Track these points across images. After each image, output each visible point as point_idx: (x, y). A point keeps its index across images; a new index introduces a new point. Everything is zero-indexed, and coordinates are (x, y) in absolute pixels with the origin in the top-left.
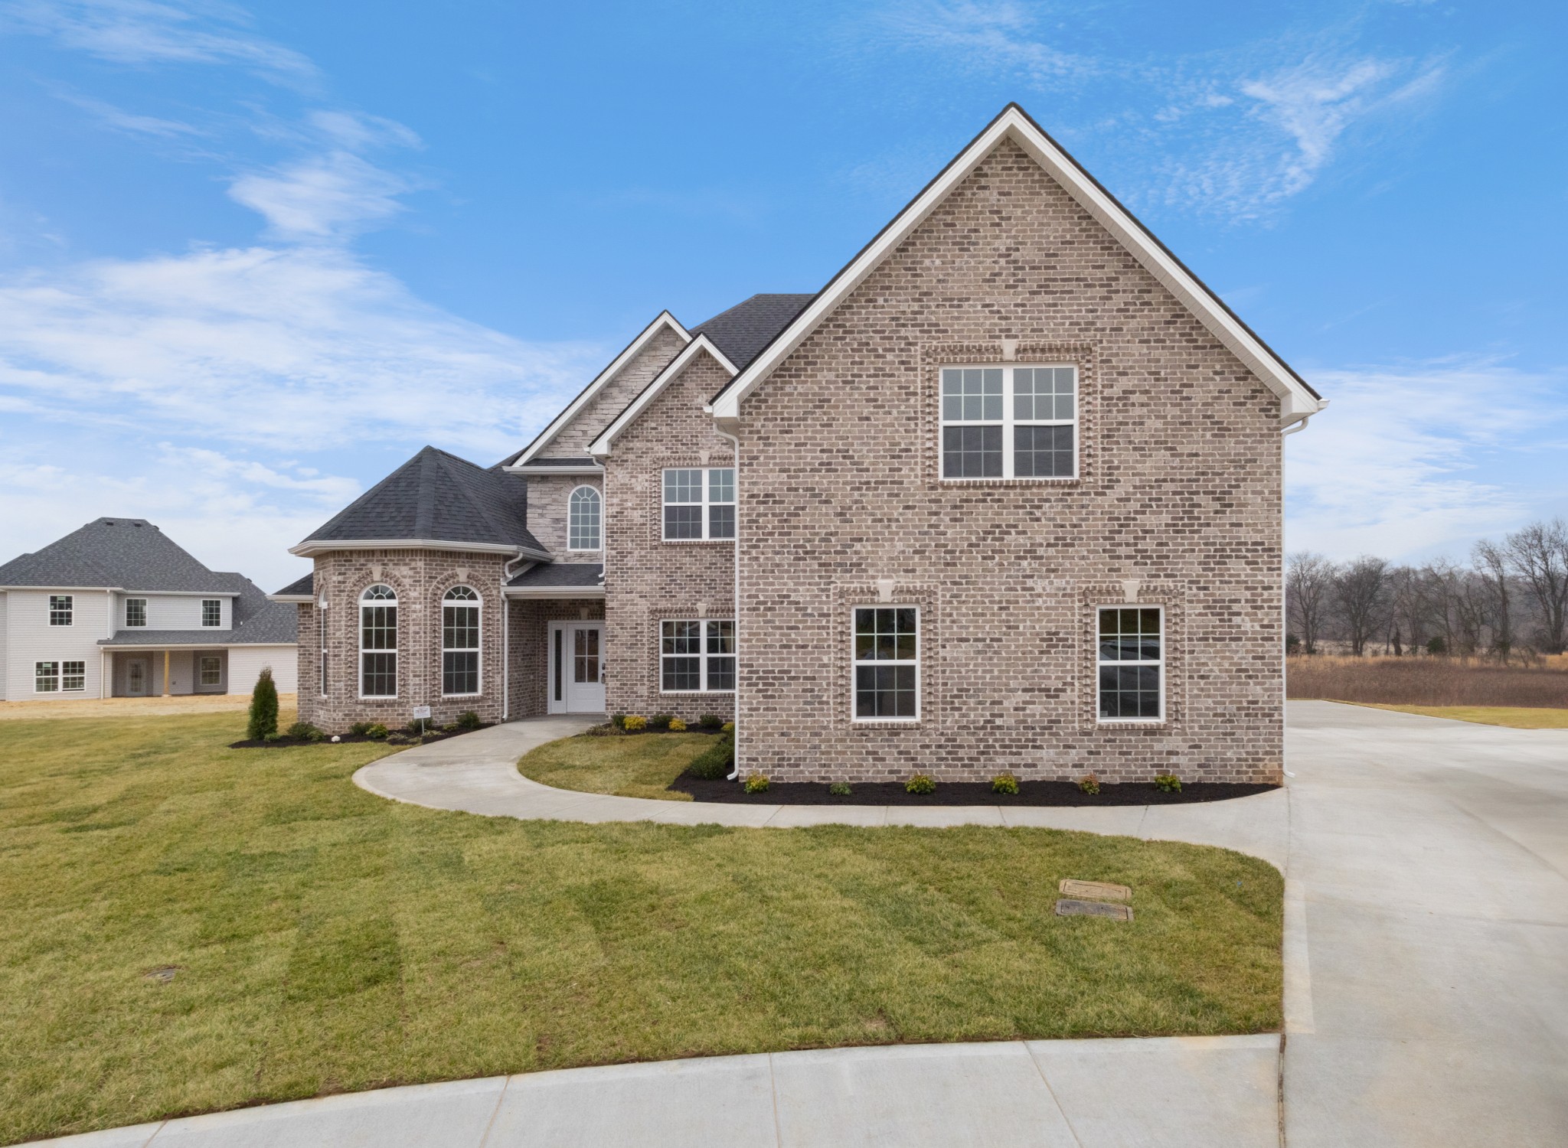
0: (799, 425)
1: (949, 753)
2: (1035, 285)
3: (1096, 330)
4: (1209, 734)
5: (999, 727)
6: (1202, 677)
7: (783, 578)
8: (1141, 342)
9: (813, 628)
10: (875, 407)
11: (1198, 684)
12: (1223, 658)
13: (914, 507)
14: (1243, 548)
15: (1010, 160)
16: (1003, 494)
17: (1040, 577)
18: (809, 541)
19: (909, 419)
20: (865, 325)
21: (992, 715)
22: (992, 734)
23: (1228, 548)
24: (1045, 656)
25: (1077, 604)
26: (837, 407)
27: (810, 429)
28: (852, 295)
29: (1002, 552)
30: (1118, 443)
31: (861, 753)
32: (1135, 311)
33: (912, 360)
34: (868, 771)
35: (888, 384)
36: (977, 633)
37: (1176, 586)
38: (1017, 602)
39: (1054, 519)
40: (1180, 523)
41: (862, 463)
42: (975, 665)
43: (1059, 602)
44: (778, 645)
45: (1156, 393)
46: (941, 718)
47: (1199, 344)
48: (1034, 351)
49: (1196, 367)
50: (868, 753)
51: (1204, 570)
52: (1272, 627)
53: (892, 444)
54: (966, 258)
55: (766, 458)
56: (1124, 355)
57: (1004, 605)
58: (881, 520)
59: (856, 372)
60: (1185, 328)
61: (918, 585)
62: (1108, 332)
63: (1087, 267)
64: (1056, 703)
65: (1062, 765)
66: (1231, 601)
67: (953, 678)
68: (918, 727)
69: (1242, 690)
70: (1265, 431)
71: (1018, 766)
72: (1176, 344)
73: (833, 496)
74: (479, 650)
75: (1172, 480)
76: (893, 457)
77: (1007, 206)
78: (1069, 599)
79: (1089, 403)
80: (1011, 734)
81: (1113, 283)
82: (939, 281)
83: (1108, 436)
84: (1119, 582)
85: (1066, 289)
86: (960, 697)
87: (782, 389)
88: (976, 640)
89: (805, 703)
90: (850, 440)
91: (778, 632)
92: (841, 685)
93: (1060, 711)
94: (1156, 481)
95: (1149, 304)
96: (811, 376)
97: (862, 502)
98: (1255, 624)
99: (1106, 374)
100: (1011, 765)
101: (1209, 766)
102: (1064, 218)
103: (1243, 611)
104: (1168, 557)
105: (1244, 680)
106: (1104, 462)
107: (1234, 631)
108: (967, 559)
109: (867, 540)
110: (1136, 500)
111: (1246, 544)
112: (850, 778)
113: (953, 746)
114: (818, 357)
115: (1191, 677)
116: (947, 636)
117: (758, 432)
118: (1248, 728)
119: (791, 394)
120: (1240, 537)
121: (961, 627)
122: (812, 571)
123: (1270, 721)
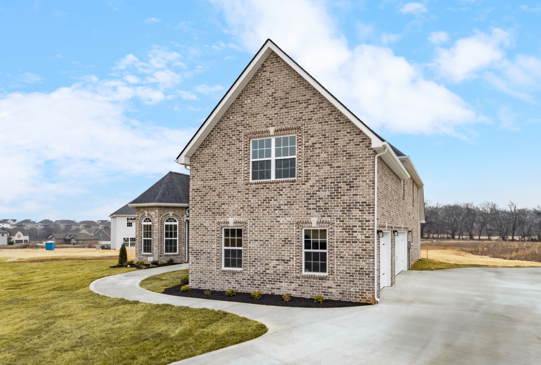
0: (207, 164)
1: (251, 282)
2: (281, 105)
3: (303, 120)
4: (344, 281)
5: (268, 274)
6: (341, 257)
7: (201, 218)
8: (319, 123)
9: (209, 235)
10: (229, 156)
11: (340, 260)
12: (349, 250)
13: (241, 192)
14: (358, 205)
15: (274, 59)
16: (269, 186)
17: (282, 217)
18: (209, 205)
19: (239, 160)
20: (226, 127)
21: (265, 269)
22: (265, 276)
23: (352, 205)
24: (283, 247)
25: (295, 228)
26: (218, 157)
27: (210, 165)
28: (222, 117)
29: (269, 207)
30: (310, 164)
31: (224, 280)
32: (317, 111)
33: (241, 138)
34: (226, 287)
35: (233, 147)
36: (260, 238)
37: (331, 220)
38: (274, 227)
39: (287, 195)
40: (333, 195)
41: (225, 176)
42: (260, 250)
43: (288, 227)
44: (200, 241)
45: (325, 143)
46: (249, 269)
47: (341, 121)
48: (281, 131)
49: (340, 131)
50: (226, 280)
51: (343, 213)
52: (370, 237)
53: (234, 169)
54: (258, 99)
55: (197, 176)
56: (313, 129)
57: (270, 227)
58: (230, 197)
59: (223, 144)
60: (336, 116)
61: (242, 220)
62: (307, 120)
63: (300, 96)
64: (287, 265)
65: (289, 290)
66: (353, 226)
67: (253, 255)
68: (241, 272)
69: (357, 263)
70: (368, 155)
71: (274, 289)
72: (332, 123)
73: (216, 189)
74: (177, 238)
75: (331, 178)
76: (234, 174)
77: (272, 77)
78: (292, 226)
79: (300, 149)
80: (271, 276)
81: (309, 101)
82: (250, 108)
83: (307, 162)
84: (310, 219)
85: (292, 105)
86: (255, 261)
87: (202, 152)
88: (260, 241)
89: (208, 262)
90: (221, 168)
91: (200, 236)
92: (218, 256)
93: (289, 269)
94: (324, 178)
95: (322, 108)
96: (211, 147)
97: (225, 190)
98: (363, 236)
99: (306, 137)
100: (272, 288)
101: (344, 294)
102: (292, 78)
103: (358, 231)
104: (328, 209)
105: (358, 259)
106: (305, 172)
107: (354, 239)
108: (258, 210)
109: (226, 204)
110: (317, 186)
111: (359, 203)
112: (221, 289)
113: (253, 280)
114: (212, 140)
115: (337, 257)
116: (251, 239)
117: (195, 167)
118: (360, 279)
119: (204, 154)
120: (357, 200)
121: (255, 236)
122: (210, 215)
123: (369, 277)
